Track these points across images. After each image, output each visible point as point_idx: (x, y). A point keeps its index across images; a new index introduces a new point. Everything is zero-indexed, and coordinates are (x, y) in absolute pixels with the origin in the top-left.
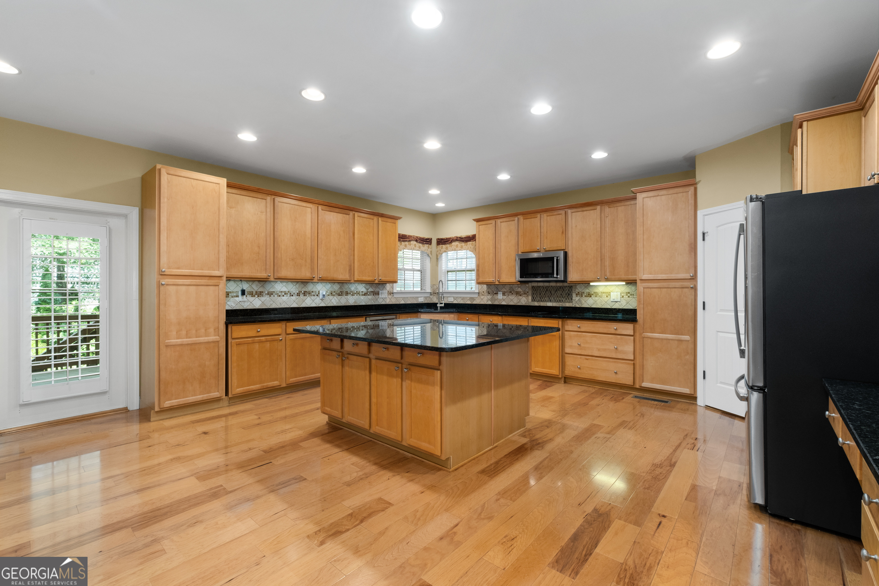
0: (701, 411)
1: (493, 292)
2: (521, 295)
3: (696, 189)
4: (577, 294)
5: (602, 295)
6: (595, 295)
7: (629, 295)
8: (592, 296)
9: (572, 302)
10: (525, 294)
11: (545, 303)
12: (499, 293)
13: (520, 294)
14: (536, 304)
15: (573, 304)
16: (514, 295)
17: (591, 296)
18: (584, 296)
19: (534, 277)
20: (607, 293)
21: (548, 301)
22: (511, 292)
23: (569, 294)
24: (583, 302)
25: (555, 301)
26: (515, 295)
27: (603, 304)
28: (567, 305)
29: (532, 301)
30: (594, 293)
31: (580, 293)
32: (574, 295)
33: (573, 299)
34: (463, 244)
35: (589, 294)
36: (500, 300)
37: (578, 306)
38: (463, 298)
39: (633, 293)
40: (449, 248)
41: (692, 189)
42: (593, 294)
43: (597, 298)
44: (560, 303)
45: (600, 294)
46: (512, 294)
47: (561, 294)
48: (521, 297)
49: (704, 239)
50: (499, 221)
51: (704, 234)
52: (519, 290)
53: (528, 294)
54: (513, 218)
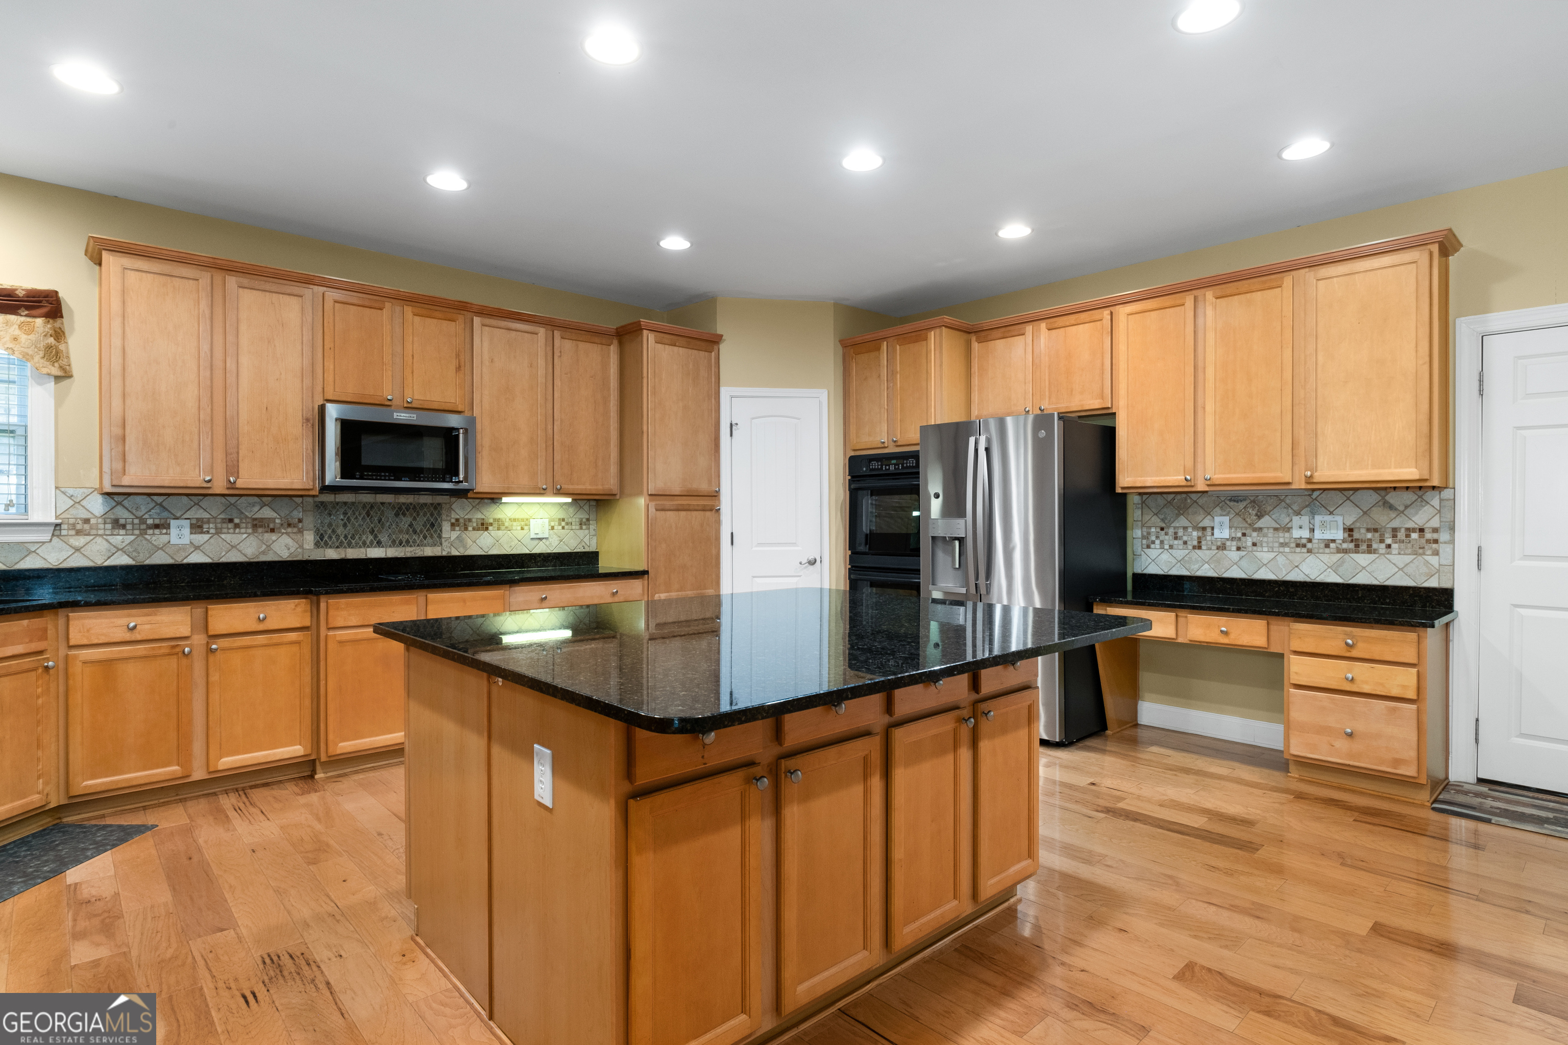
1: (142, 521)
2: (272, 530)
4: (453, 525)
5: (512, 525)
6: (495, 525)
7: (563, 524)
8: (490, 528)
9: (441, 544)
10: (289, 525)
11: (363, 550)
12: (173, 523)
13: (271, 526)
14: (332, 554)
15: (443, 550)
16: (243, 530)
17: (487, 529)
18: (470, 528)
19: (389, 476)
20: (523, 520)
21: (371, 545)
22: (231, 521)
23: (432, 525)
24: (469, 542)
25: (394, 544)
26: (250, 531)
27: (513, 544)
28: (429, 551)
29: (317, 545)
30: (495, 520)
31: (462, 521)
32: (446, 527)
33: (444, 535)
35: (482, 524)
36: (181, 548)
37: (455, 553)
39: (570, 520)
42: (491, 524)
43: (500, 533)
44: (409, 549)
45: (506, 524)
46: (237, 526)
47: (411, 525)
48: (274, 537)
49: (731, 435)
50: (232, 281)
51: (731, 425)
52: (267, 513)
53: (300, 525)
54: (297, 288)
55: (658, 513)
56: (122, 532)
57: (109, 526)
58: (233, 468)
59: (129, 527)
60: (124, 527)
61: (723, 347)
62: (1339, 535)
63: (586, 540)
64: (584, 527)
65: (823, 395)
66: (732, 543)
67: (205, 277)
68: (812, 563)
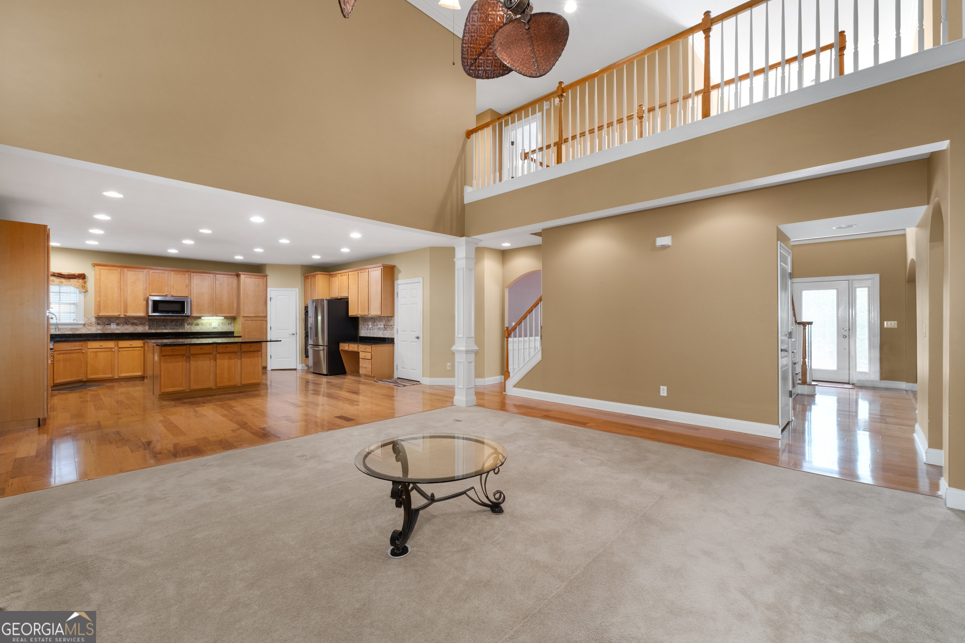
0: (269, 373)
1: (104, 323)
2: (137, 325)
4: (188, 324)
5: (206, 324)
6: (201, 324)
7: (223, 324)
8: (199, 325)
9: (184, 329)
10: (141, 324)
11: (162, 330)
12: (112, 324)
13: (137, 324)
14: (153, 331)
15: (185, 330)
16: (129, 326)
17: (198, 325)
18: (193, 325)
20: (210, 323)
21: (164, 329)
22: (126, 323)
23: (182, 324)
24: (193, 329)
25: (170, 329)
26: (131, 326)
27: (207, 329)
28: (181, 331)
29: (149, 329)
30: (201, 323)
31: (191, 323)
32: (186, 325)
33: (185, 327)
35: (197, 324)
36: (114, 329)
37: (188, 331)
39: (225, 323)
41: (266, 278)
42: (200, 324)
43: (202, 326)
44: (175, 330)
45: (204, 324)
46: (128, 324)
47: (175, 324)
48: (137, 327)
49: (271, 300)
50: (125, 270)
51: (271, 298)
52: (136, 321)
53: (144, 324)
54: (142, 270)
55: (245, 321)
56: (99, 326)
57: (96, 324)
58: (126, 311)
59: (101, 324)
60: (100, 324)
61: (268, 277)
62: (382, 326)
63: (230, 328)
64: (230, 325)
65: (297, 290)
66: (271, 329)
67: (119, 269)
68: (294, 334)
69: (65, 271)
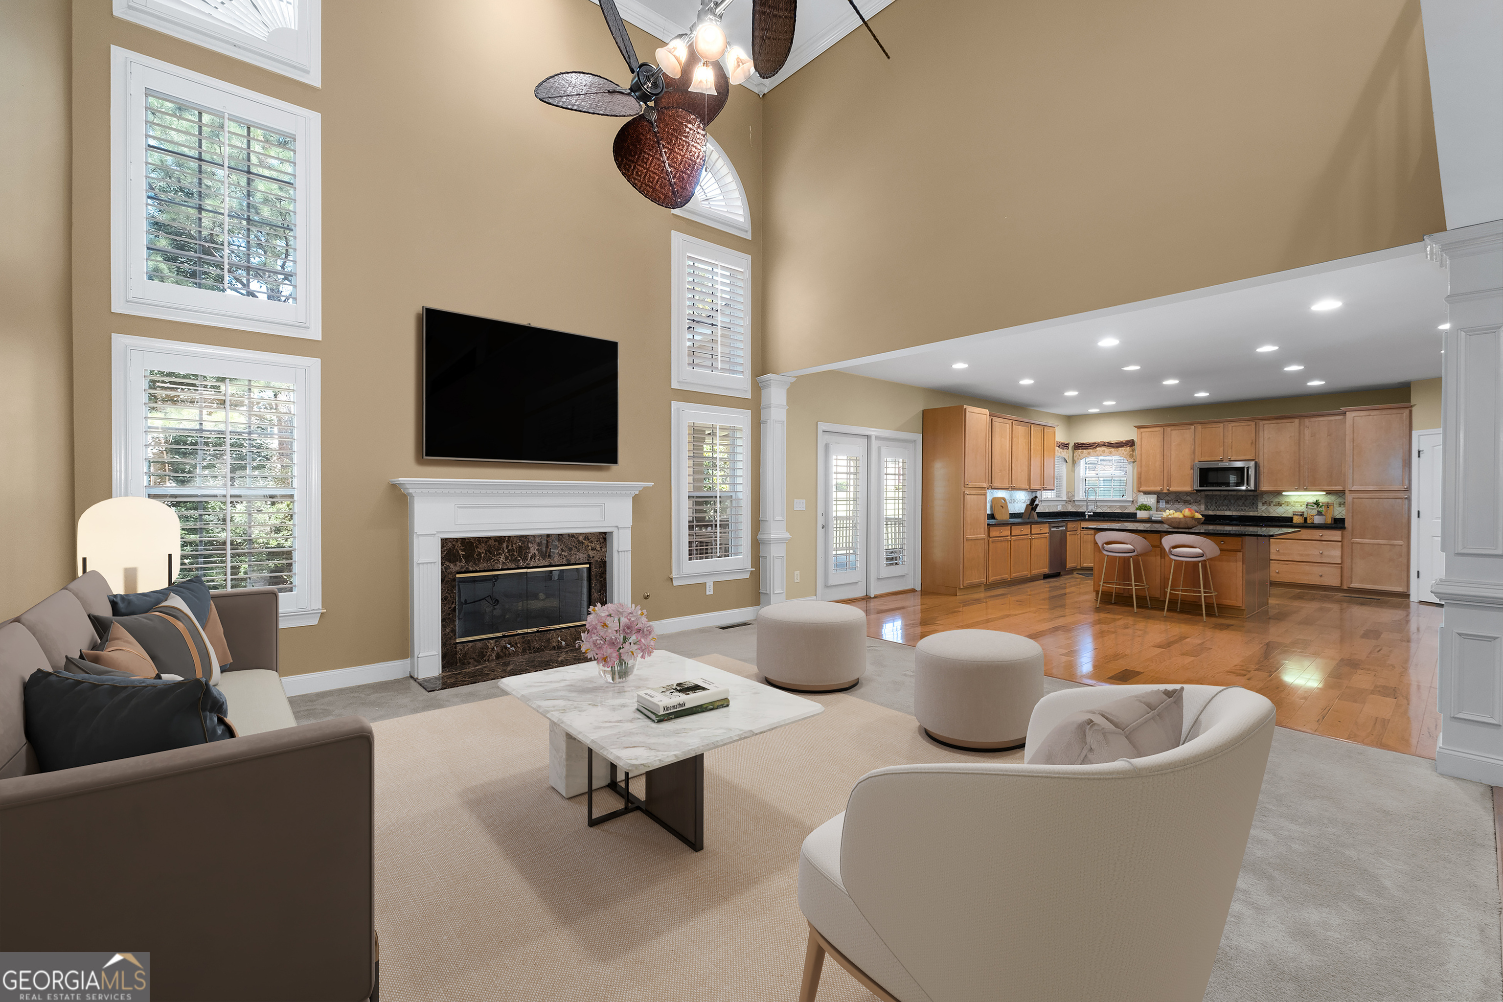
3: (1411, 412)
4: (1263, 503)
6: (1286, 504)
10: (1196, 502)
11: (1223, 512)
12: (1161, 501)
13: (1190, 503)
14: (1211, 513)
15: (1258, 513)
16: (1181, 504)
17: (1281, 506)
18: (1272, 505)
19: (1217, 486)
20: (1301, 502)
21: (1226, 510)
22: (1177, 500)
23: (1253, 503)
24: (1272, 511)
25: (1236, 510)
26: (1183, 504)
28: (1251, 514)
29: (1205, 509)
31: (1268, 502)
32: (1260, 505)
33: (1259, 508)
34: (1113, 450)
37: (1264, 515)
38: (1110, 507)
40: (1092, 454)
41: (1407, 411)
43: (1288, 507)
44: (1242, 512)
46: (1179, 502)
47: (1243, 503)
48: (1191, 506)
49: (1420, 457)
50: (1169, 429)
51: (1420, 451)
52: (1189, 498)
53: (1200, 502)
54: (1189, 427)
58: (1169, 485)
61: (1414, 409)
66: (1418, 517)
67: (1162, 430)
69: (1114, 439)
